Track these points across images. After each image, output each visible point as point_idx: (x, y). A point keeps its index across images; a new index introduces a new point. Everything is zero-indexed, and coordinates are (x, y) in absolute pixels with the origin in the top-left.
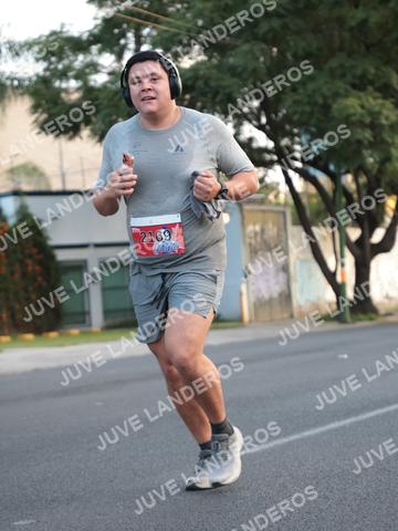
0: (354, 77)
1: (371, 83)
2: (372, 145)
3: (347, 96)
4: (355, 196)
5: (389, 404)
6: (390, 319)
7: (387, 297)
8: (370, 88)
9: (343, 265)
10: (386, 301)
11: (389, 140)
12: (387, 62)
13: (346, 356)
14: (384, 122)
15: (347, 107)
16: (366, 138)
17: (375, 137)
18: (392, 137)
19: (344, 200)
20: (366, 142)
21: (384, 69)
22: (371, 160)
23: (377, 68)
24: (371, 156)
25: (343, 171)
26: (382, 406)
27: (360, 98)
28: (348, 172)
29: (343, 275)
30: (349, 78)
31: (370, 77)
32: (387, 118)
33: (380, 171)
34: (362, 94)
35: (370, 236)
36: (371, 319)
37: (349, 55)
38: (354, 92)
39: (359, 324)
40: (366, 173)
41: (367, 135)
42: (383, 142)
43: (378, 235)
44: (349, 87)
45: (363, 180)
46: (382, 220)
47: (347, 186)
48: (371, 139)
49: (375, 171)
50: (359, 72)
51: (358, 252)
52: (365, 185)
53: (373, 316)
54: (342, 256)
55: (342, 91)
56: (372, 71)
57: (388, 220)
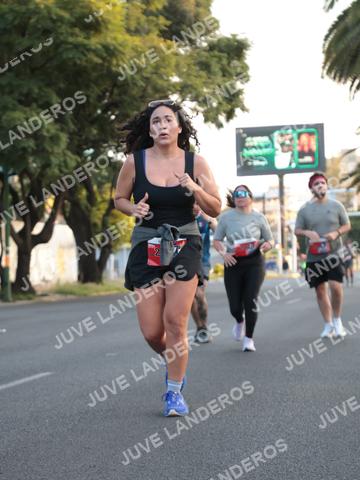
0: (21, 94)
1: (36, 100)
2: (35, 153)
3: (14, 110)
4: (20, 194)
5: (36, 373)
6: (45, 299)
7: (44, 280)
8: (34, 105)
9: (7, 252)
10: (43, 284)
11: (50, 150)
12: (49, 85)
13: (4, 330)
14: (45, 134)
15: (14, 119)
16: (29, 147)
17: (37, 146)
18: (52, 147)
19: (10, 197)
20: (30, 150)
21: (46, 90)
22: (34, 165)
23: (40, 88)
24: (34, 161)
25: (10, 172)
26: (29, 375)
27: (25, 112)
28: (14, 174)
29: (7, 260)
30: (16, 95)
31: (35, 96)
32: (48, 131)
33: (42, 175)
34: (27, 109)
35: (32, 229)
36: (30, 299)
37: (17, 76)
38: (20, 106)
39: (19, 303)
40: (30, 176)
41: (31, 143)
42: (44, 150)
43: (38, 228)
44: (16, 102)
45: (26, 181)
46: (42, 216)
47: (13, 186)
48: (35, 148)
49: (36, 175)
50: (25, 91)
51: (21, 241)
52: (28, 185)
53: (31, 296)
54: (7, 245)
55: (10, 106)
56: (36, 91)
57: (47, 216)
